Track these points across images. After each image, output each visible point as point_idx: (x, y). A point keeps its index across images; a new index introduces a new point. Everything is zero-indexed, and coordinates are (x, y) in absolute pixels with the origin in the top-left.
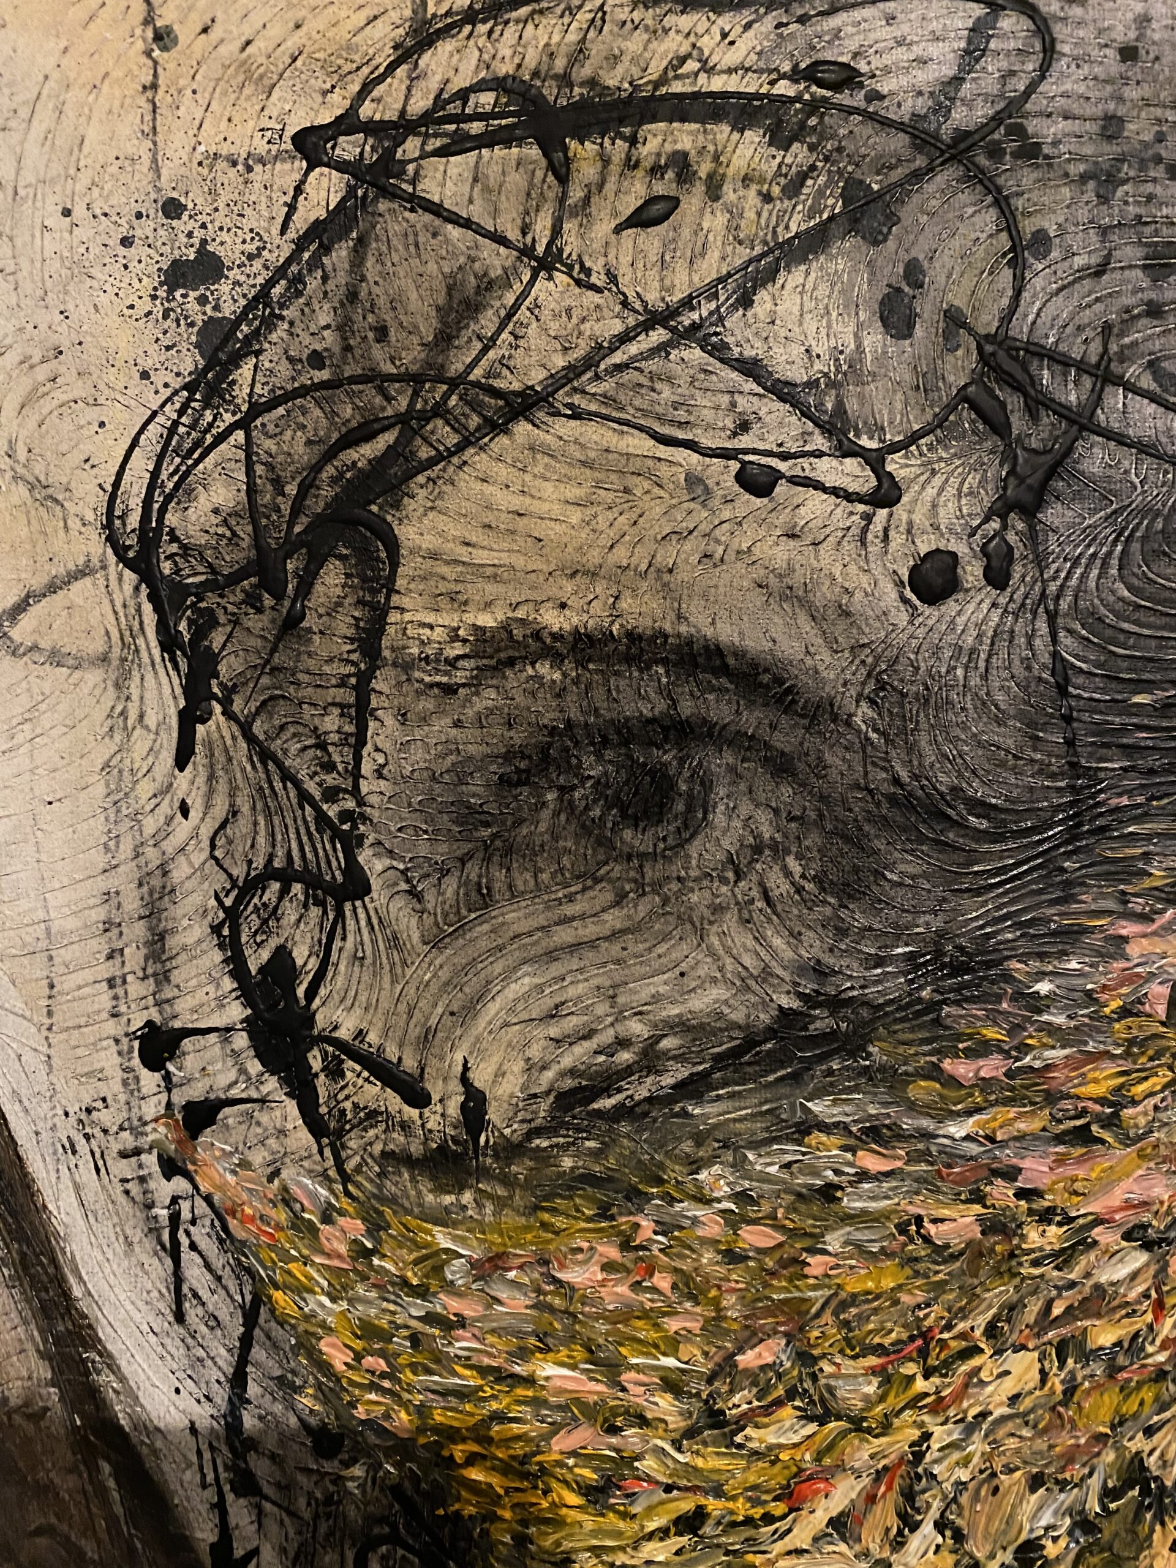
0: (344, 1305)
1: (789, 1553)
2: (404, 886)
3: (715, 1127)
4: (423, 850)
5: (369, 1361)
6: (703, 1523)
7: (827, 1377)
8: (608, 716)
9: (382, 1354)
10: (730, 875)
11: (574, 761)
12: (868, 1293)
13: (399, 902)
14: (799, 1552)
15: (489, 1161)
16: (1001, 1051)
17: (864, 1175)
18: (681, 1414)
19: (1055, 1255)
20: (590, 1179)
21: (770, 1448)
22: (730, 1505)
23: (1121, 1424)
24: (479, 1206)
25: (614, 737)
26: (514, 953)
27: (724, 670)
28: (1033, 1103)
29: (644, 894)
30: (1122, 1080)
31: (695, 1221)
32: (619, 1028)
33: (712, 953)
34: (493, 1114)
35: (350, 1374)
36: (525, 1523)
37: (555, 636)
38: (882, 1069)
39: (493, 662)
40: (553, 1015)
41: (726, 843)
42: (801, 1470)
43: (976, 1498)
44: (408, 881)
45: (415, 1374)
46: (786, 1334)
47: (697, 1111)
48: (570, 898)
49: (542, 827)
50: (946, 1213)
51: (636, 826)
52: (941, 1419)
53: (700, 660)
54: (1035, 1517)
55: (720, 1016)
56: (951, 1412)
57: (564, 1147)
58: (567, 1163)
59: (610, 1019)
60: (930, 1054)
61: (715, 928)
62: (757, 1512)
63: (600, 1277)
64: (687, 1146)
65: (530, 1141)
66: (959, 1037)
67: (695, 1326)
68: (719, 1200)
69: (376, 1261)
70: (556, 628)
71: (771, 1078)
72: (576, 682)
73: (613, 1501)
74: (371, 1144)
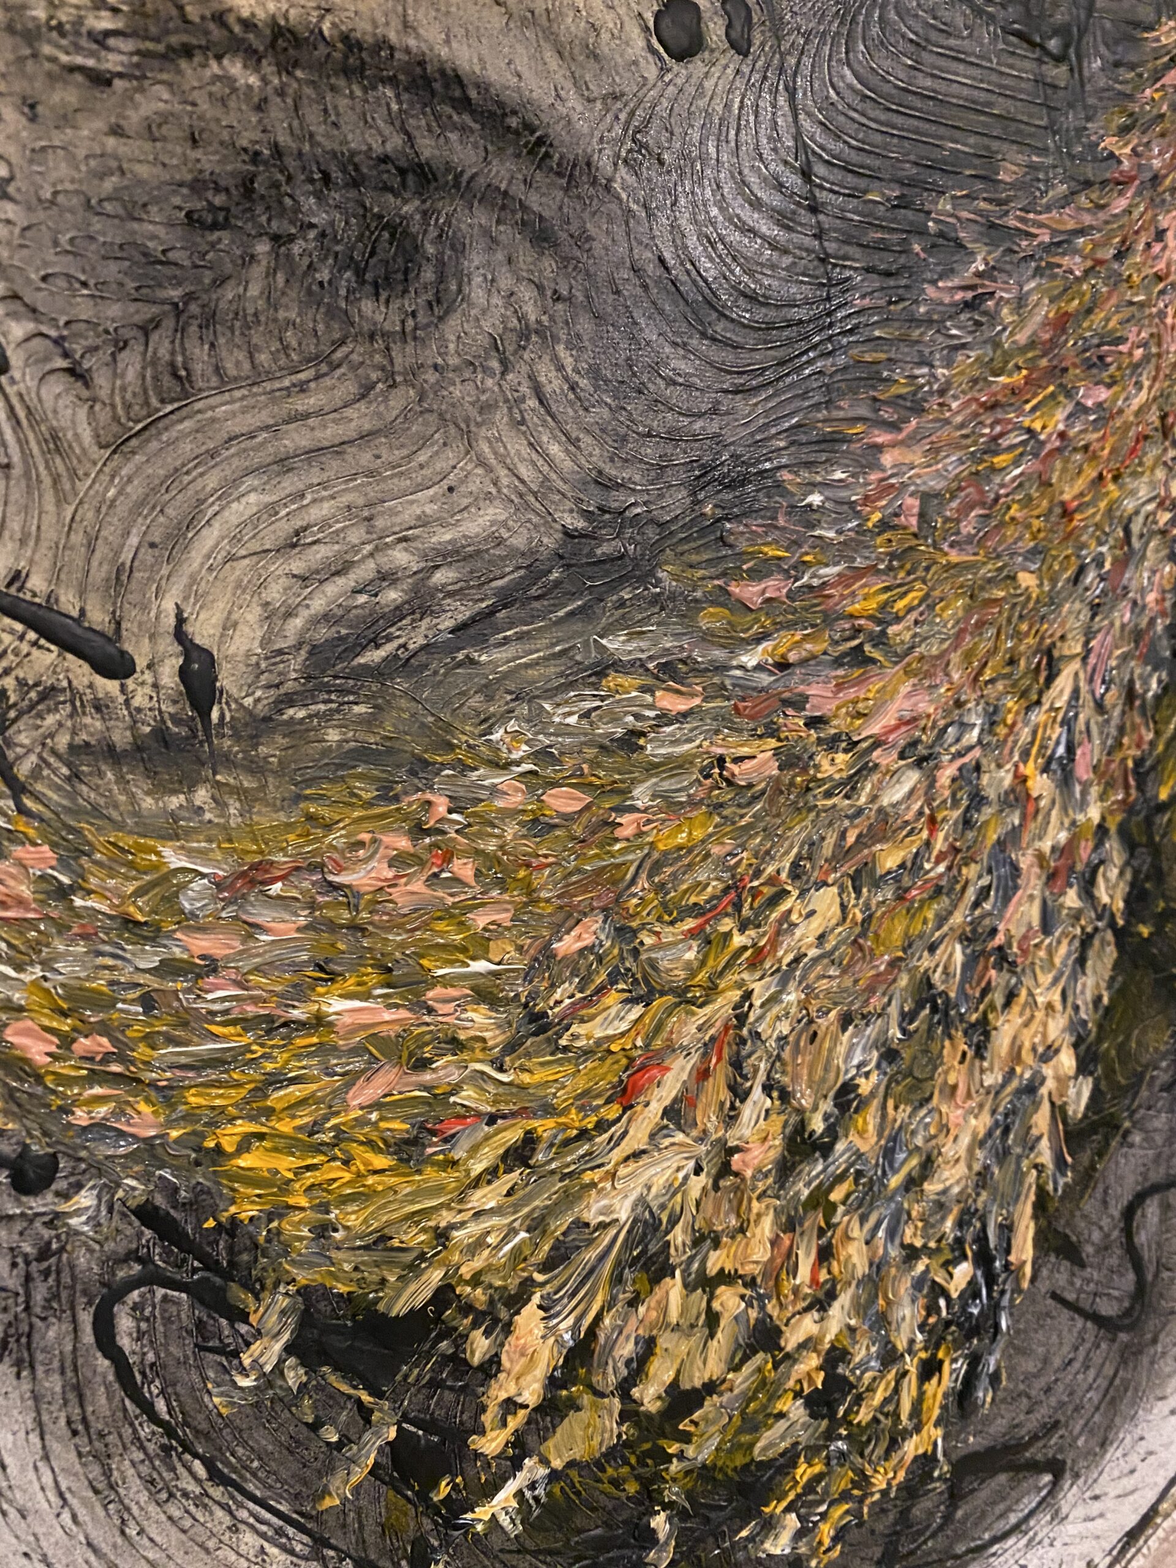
0: (38, 971)
1: (627, 1159)
2: (61, 363)
3: (506, 676)
4: (84, 310)
5: (84, 1044)
6: (534, 1150)
7: (649, 950)
8: (328, 145)
9: (104, 1029)
10: (495, 364)
11: (288, 201)
12: (680, 848)
13: (56, 386)
14: (637, 1155)
15: (227, 743)
16: (782, 570)
17: (664, 718)
18: (499, 1027)
19: (842, 784)
20: (363, 754)
21: (599, 1042)
22: (562, 1120)
23: (910, 946)
24: (220, 805)
25: (336, 175)
26: (232, 462)
27: (464, 104)
28: (813, 626)
29: (394, 386)
30: (885, 596)
31: (494, 790)
32: (382, 559)
33: (482, 463)
34: (226, 680)
35: (57, 1067)
36: (325, 1208)
37: (248, 24)
38: (673, 597)
39: (161, 48)
40: (294, 543)
41: (486, 326)
42: (631, 1060)
43: (797, 1050)
44: (66, 355)
45: (153, 1048)
46: (604, 909)
47: (484, 658)
48: (302, 388)
49: (254, 290)
50: (745, 751)
51: (377, 295)
52: (758, 975)
53: (437, 86)
54: (848, 1057)
55: (500, 542)
56: (767, 965)
57: (327, 716)
58: (333, 736)
59: (368, 548)
60: (717, 578)
61: (483, 432)
62: (590, 1122)
63: (390, 874)
64: (476, 701)
65: (281, 712)
66: (741, 556)
67: (504, 918)
68: (518, 763)
69: (78, 902)
70: (245, 13)
71: (561, 613)
72: (281, 93)
73: (430, 1150)
74: (52, 736)
